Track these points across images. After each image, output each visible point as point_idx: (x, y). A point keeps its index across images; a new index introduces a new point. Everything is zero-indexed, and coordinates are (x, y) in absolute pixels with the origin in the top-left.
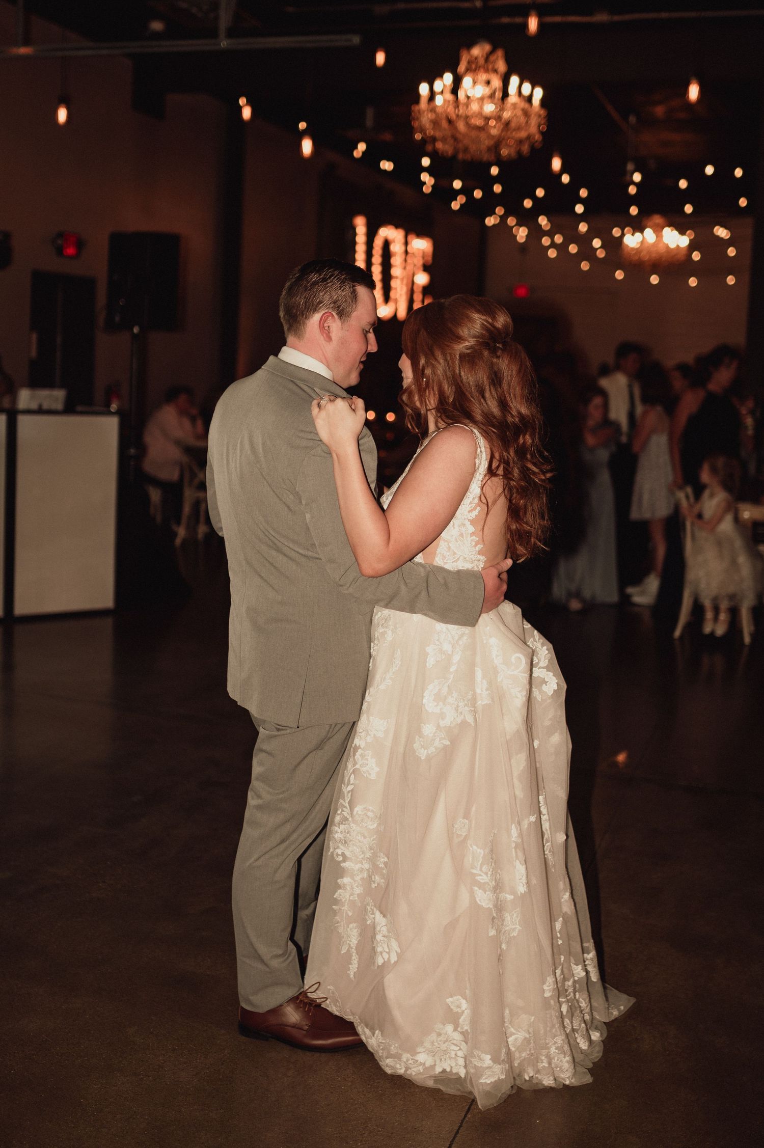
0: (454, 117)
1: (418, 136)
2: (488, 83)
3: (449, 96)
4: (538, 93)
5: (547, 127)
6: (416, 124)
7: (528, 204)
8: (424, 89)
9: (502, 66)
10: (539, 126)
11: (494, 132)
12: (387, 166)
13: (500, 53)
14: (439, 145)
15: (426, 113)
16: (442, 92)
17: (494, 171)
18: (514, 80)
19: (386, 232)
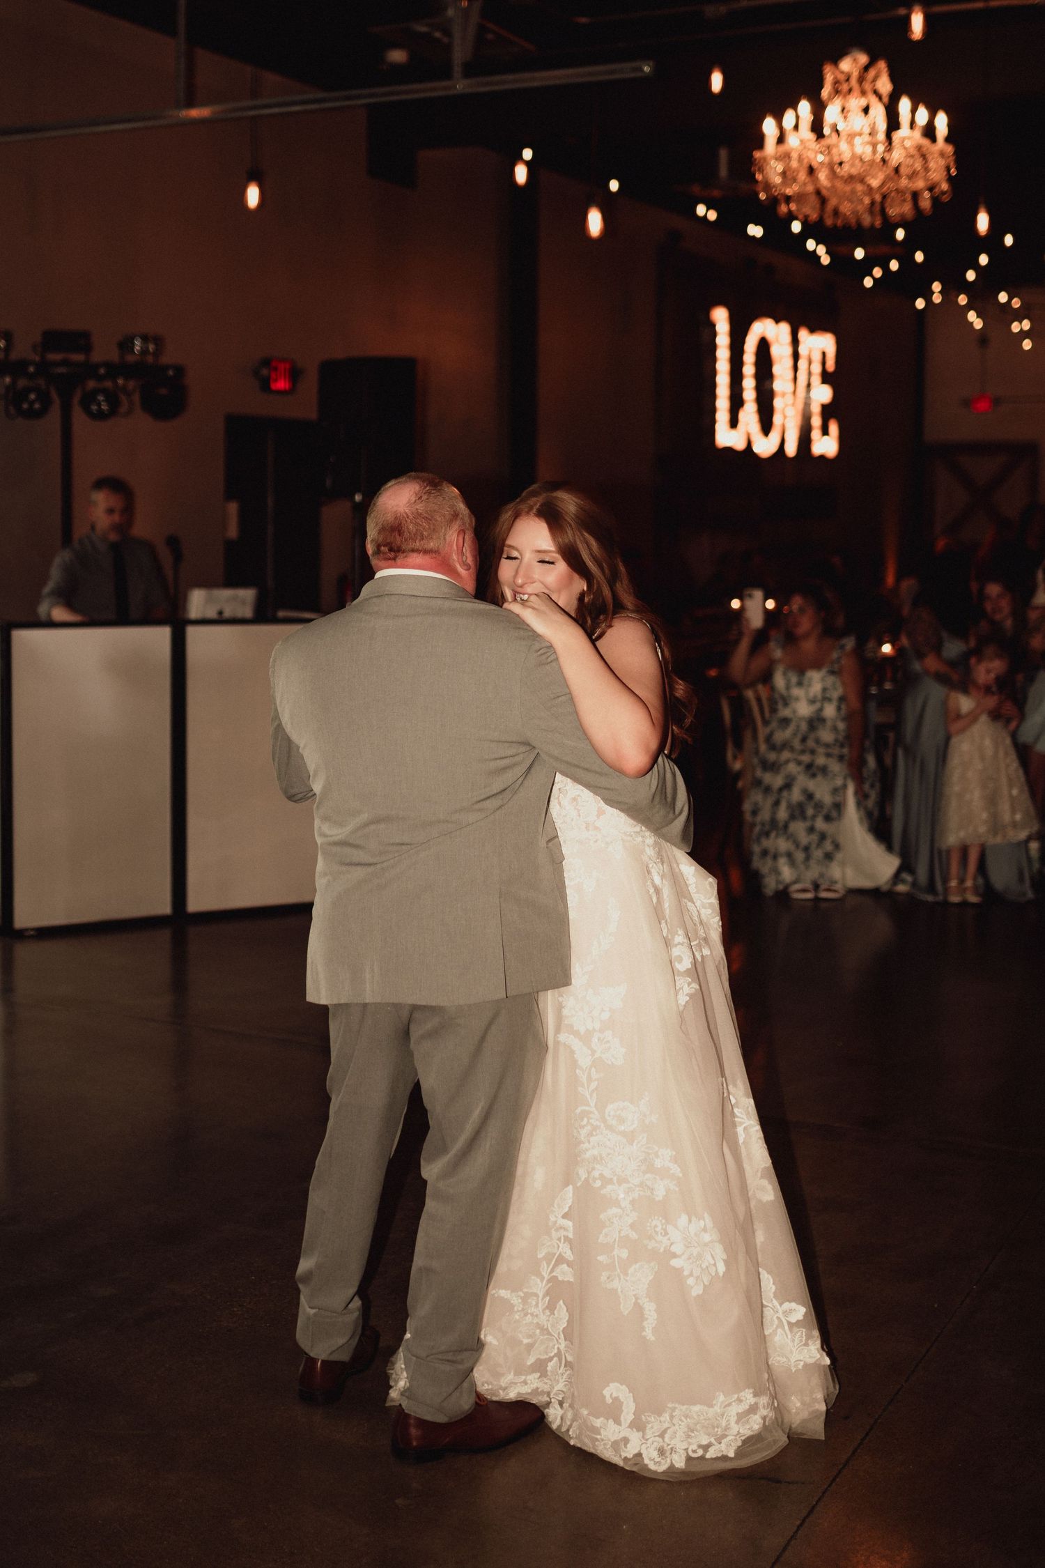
0: (815, 165)
1: (762, 196)
2: (866, 110)
3: (806, 132)
4: (942, 121)
5: (956, 168)
6: (759, 177)
7: (971, 276)
8: (769, 126)
9: (885, 85)
10: (948, 169)
11: (875, 183)
12: (755, 231)
13: (882, 65)
14: (793, 207)
15: (772, 162)
16: (796, 127)
17: (900, 234)
18: (905, 105)
19: (761, 328)
